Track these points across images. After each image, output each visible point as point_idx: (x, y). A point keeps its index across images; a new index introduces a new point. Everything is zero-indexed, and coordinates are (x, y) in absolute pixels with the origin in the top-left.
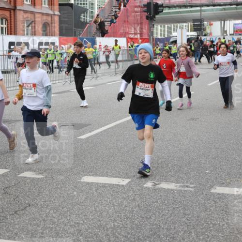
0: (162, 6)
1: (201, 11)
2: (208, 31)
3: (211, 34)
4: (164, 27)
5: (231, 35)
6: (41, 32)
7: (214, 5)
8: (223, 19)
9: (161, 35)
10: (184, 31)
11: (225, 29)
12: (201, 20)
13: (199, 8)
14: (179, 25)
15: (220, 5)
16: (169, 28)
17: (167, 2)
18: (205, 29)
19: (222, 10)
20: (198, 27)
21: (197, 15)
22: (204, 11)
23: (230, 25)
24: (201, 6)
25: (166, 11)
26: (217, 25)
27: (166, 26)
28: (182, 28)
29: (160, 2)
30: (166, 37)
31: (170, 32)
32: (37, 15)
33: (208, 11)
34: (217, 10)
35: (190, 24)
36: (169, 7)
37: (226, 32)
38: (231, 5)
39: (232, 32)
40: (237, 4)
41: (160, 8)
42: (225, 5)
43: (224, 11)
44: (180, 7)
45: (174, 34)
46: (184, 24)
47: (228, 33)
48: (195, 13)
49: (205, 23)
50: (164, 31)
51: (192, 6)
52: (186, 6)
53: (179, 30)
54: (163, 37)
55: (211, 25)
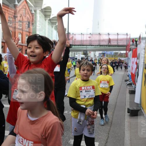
0: (72, 45)
1: (86, 47)
2: (89, 55)
3: (90, 56)
4: (72, 53)
5: (98, 57)
6: (25, 53)
7: (91, 46)
8: (95, 51)
9: (71, 56)
10: (80, 54)
11: (96, 55)
12: (86, 51)
13: (86, 46)
14: (78, 52)
15: (93, 46)
16: (74, 53)
17: (74, 44)
18: (88, 54)
19: (94, 47)
20: (85, 53)
21: (85, 49)
22: (88, 47)
23: (97, 53)
24: (87, 46)
25: (73, 47)
26: (92, 53)
27: (73, 52)
28: (79, 54)
29: (71, 44)
30: (73, 56)
31: (74, 55)
32: (23, 47)
33: (89, 48)
34: (93, 47)
35: (82, 52)
36: (75, 45)
37: (95, 56)
38: (98, 45)
39: (98, 56)
40: (100, 46)
41: (71, 46)
42: (96, 45)
43: (95, 48)
44: (78, 45)
45: (76, 56)
46: (80, 52)
47: (97, 56)
48: (84, 48)
49: (88, 52)
50: (72, 54)
51: (83, 46)
52: (81, 46)
53: (78, 54)
54: (72, 57)
55: (90, 53)
